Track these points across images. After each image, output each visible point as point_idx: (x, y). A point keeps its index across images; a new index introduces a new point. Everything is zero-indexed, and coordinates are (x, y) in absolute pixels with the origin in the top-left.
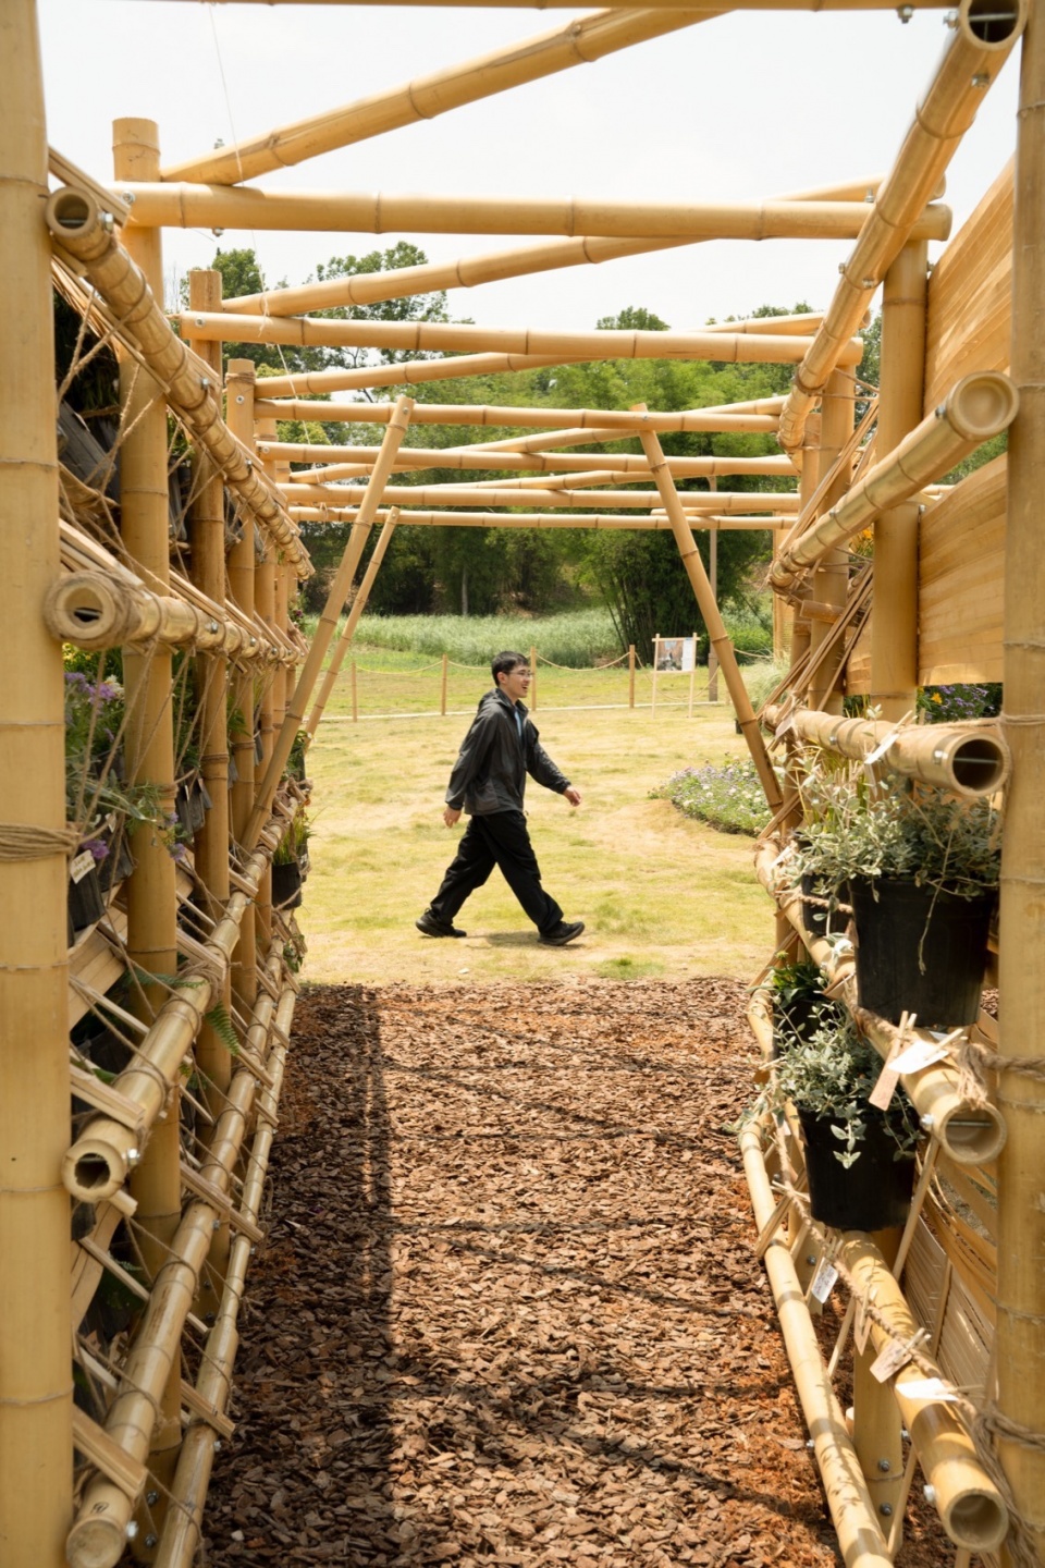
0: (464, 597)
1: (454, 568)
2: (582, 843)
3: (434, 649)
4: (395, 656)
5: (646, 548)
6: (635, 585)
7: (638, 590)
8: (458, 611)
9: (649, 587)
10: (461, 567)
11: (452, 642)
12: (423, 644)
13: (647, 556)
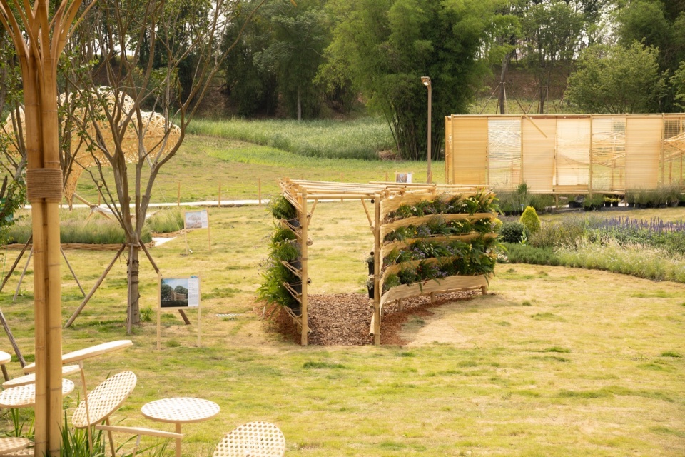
0: (299, 105)
1: (291, 88)
2: (357, 261)
3: (282, 145)
4: (259, 149)
5: (412, 89)
6: (404, 109)
7: (406, 112)
8: (295, 117)
9: (412, 111)
10: (297, 88)
11: (294, 142)
12: (275, 142)
13: (413, 94)
